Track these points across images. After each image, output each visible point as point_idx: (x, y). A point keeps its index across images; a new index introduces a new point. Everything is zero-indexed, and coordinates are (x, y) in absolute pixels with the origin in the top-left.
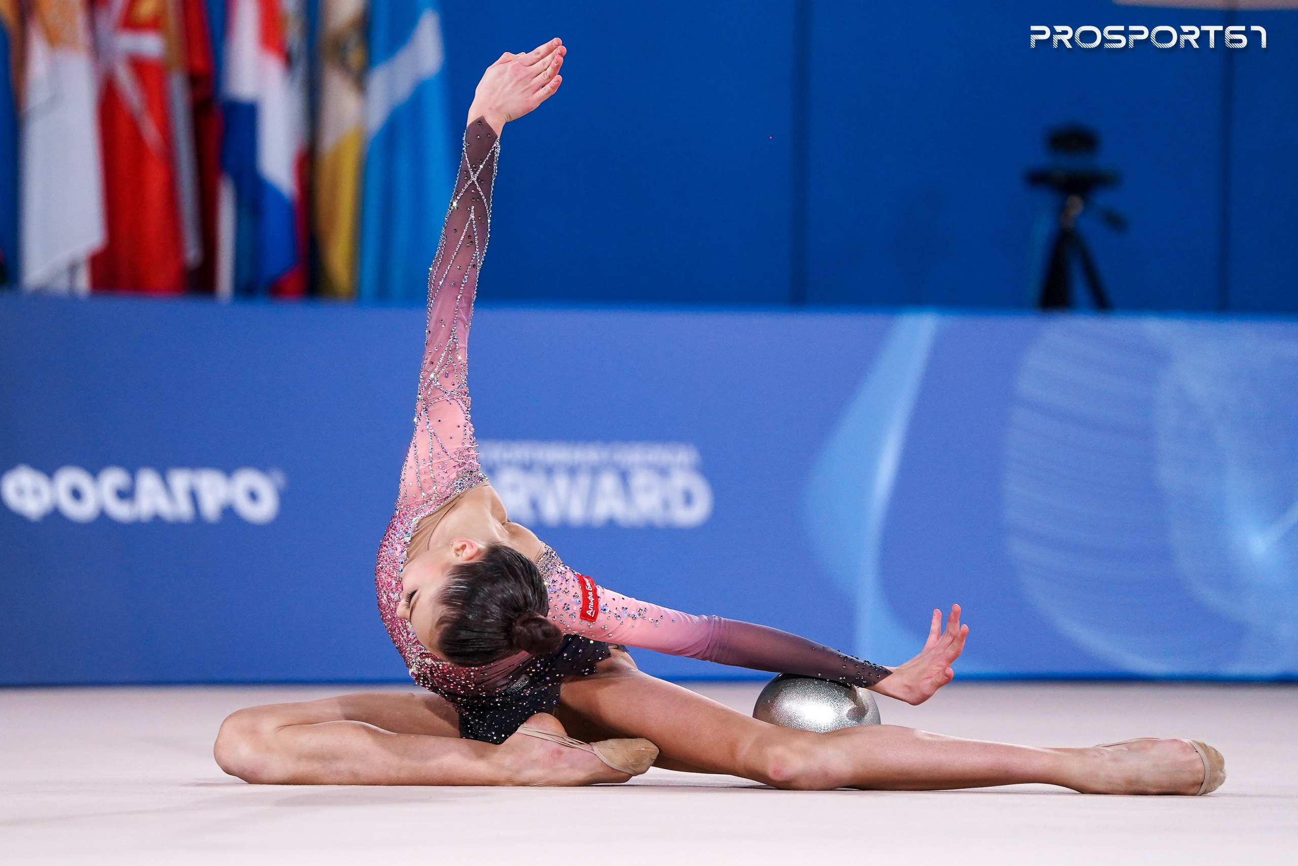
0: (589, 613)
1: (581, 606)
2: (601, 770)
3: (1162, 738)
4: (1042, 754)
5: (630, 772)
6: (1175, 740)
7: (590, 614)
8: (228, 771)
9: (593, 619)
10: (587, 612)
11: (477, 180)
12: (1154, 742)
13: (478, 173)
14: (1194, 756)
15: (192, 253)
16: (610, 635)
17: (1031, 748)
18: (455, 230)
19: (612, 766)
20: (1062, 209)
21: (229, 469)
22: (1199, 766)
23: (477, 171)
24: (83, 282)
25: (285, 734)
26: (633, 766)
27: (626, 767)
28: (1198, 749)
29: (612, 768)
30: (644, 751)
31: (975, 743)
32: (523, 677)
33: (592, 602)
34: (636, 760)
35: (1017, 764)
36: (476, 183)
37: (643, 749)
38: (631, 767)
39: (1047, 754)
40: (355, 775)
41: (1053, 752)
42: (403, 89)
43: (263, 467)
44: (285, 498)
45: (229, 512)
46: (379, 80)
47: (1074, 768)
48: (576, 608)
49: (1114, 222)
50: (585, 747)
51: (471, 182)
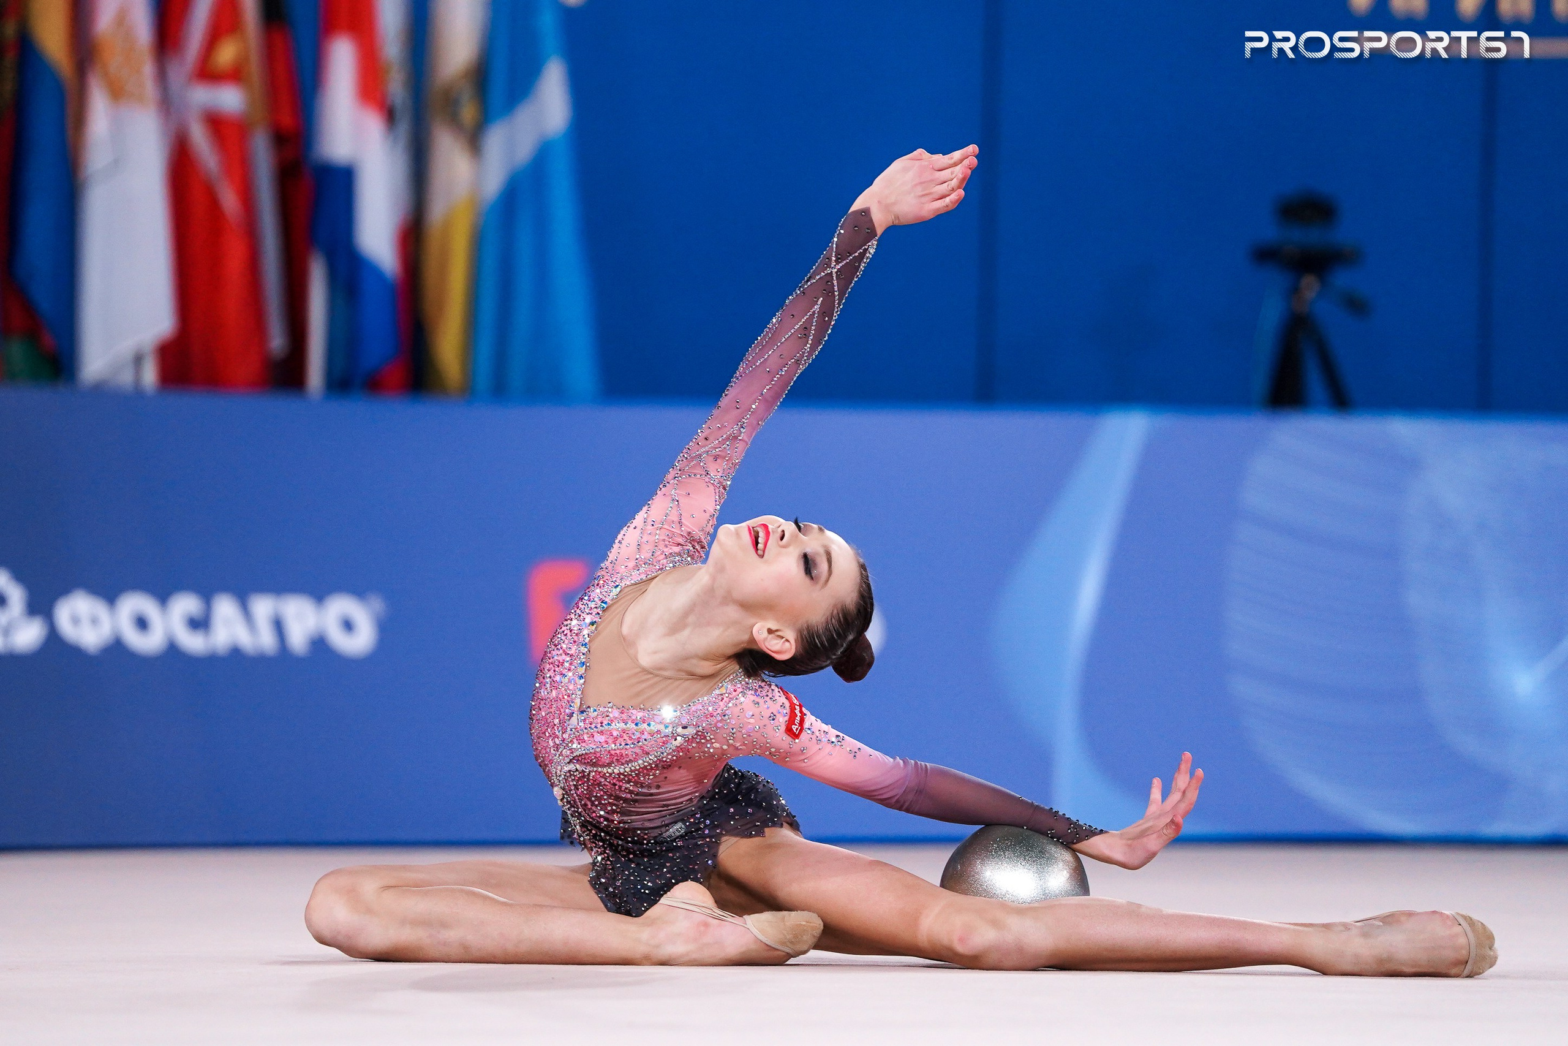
0: (794, 728)
1: (787, 718)
2: (753, 947)
3: (1419, 910)
4: (1280, 929)
5: (788, 950)
6: (1434, 912)
7: (794, 730)
8: (322, 940)
9: (796, 736)
10: (793, 726)
11: (836, 273)
12: (1410, 914)
13: (841, 265)
14: (1458, 929)
15: (277, 341)
16: (805, 760)
17: (1267, 923)
18: (792, 315)
19: (767, 943)
20: (1295, 290)
21: (319, 594)
22: (1462, 940)
23: (840, 262)
24: (150, 375)
25: (389, 897)
26: (792, 942)
27: (783, 943)
28: (1462, 921)
29: (767, 945)
30: (804, 925)
31: (1200, 917)
32: (680, 825)
33: (798, 717)
34: (796, 936)
35: (1251, 942)
36: (834, 275)
37: (804, 923)
38: (788, 944)
39: (1285, 929)
40: (466, 948)
41: (1292, 927)
42: (524, 151)
43: (359, 592)
44: (385, 628)
45: (319, 644)
46: (496, 139)
47: (1317, 946)
48: (782, 720)
49: (1356, 306)
50: (737, 920)
51: (829, 272)
